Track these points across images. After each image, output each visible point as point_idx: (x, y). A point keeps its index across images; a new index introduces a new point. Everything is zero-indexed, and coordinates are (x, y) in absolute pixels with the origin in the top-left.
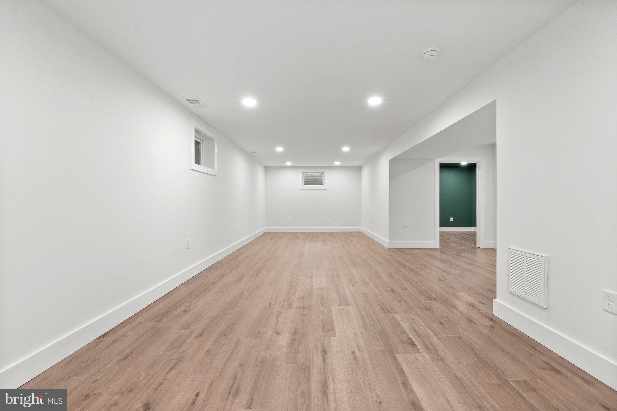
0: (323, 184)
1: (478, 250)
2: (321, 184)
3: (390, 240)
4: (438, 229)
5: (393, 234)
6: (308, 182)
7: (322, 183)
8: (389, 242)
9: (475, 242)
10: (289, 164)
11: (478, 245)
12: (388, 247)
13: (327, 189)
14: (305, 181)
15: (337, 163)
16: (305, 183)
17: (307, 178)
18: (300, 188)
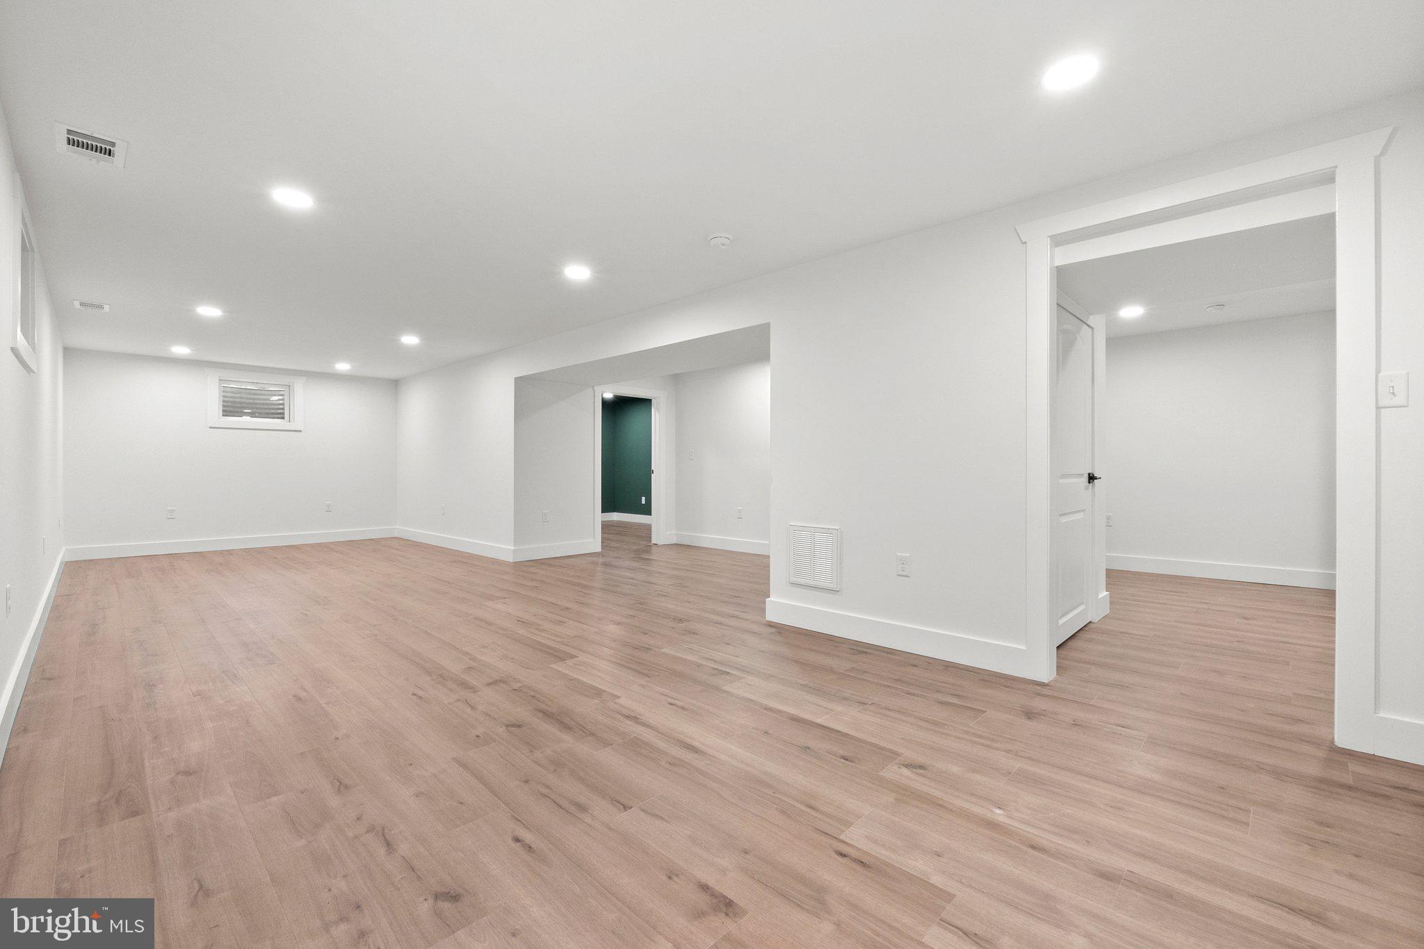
0: (286, 415)
1: (654, 550)
2: (281, 416)
3: (516, 543)
4: (599, 517)
5: (521, 531)
6: (231, 409)
7: (283, 414)
8: (513, 548)
9: (649, 538)
10: (181, 350)
11: (654, 541)
12: (511, 559)
13: (301, 431)
14: (224, 406)
15: (343, 367)
16: (224, 411)
17: (232, 397)
18: (209, 426)
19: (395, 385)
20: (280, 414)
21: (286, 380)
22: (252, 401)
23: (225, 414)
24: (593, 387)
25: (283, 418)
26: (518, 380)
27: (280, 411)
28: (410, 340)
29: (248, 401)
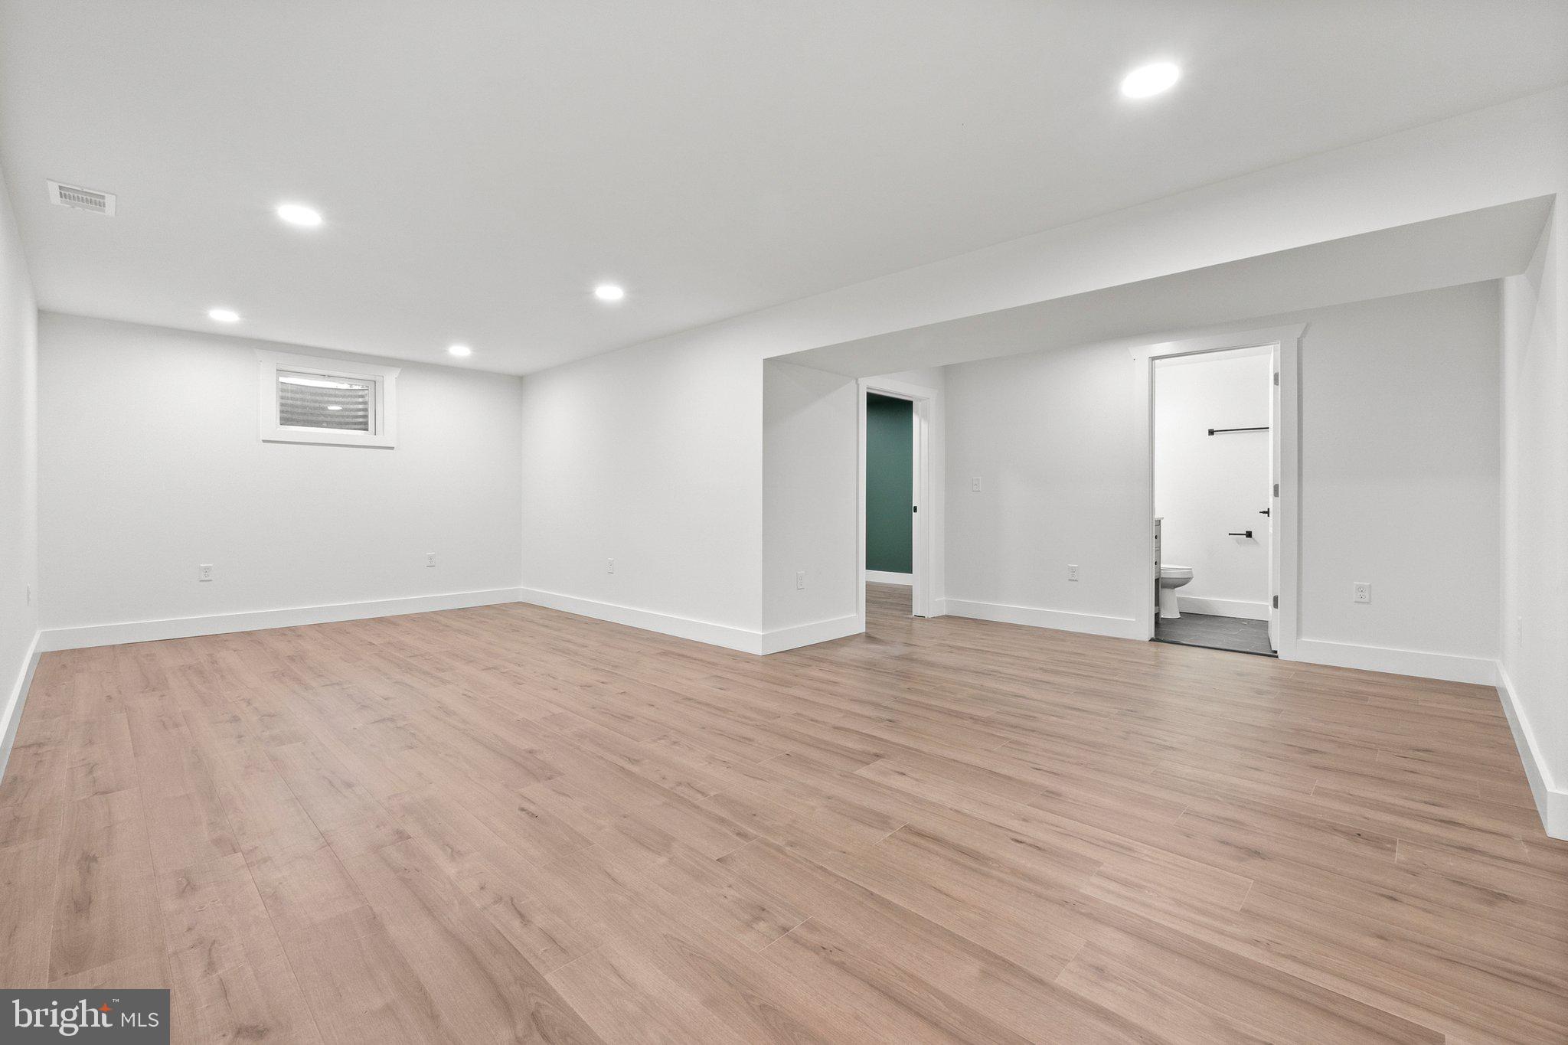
0: (371, 425)
4: (863, 577)
7: (367, 422)
8: (762, 634)
9: (910, 608)
10: (225, 317)
11: (917, 610)
13: (392, 448)
14: (282, 412)
15: (460, 351)
16: (281, 419)
17: (292, 399)
18: (264, 439)
19: (519, 384)
20: (361, 423)
21: (370, 372)
22: (317, 405)
23: (283, 422)
24: (857, 380)
25: (367, 430)
26: (769, 363)
27: (361, 420)
28: (609, 293)
29: (313, 405)
